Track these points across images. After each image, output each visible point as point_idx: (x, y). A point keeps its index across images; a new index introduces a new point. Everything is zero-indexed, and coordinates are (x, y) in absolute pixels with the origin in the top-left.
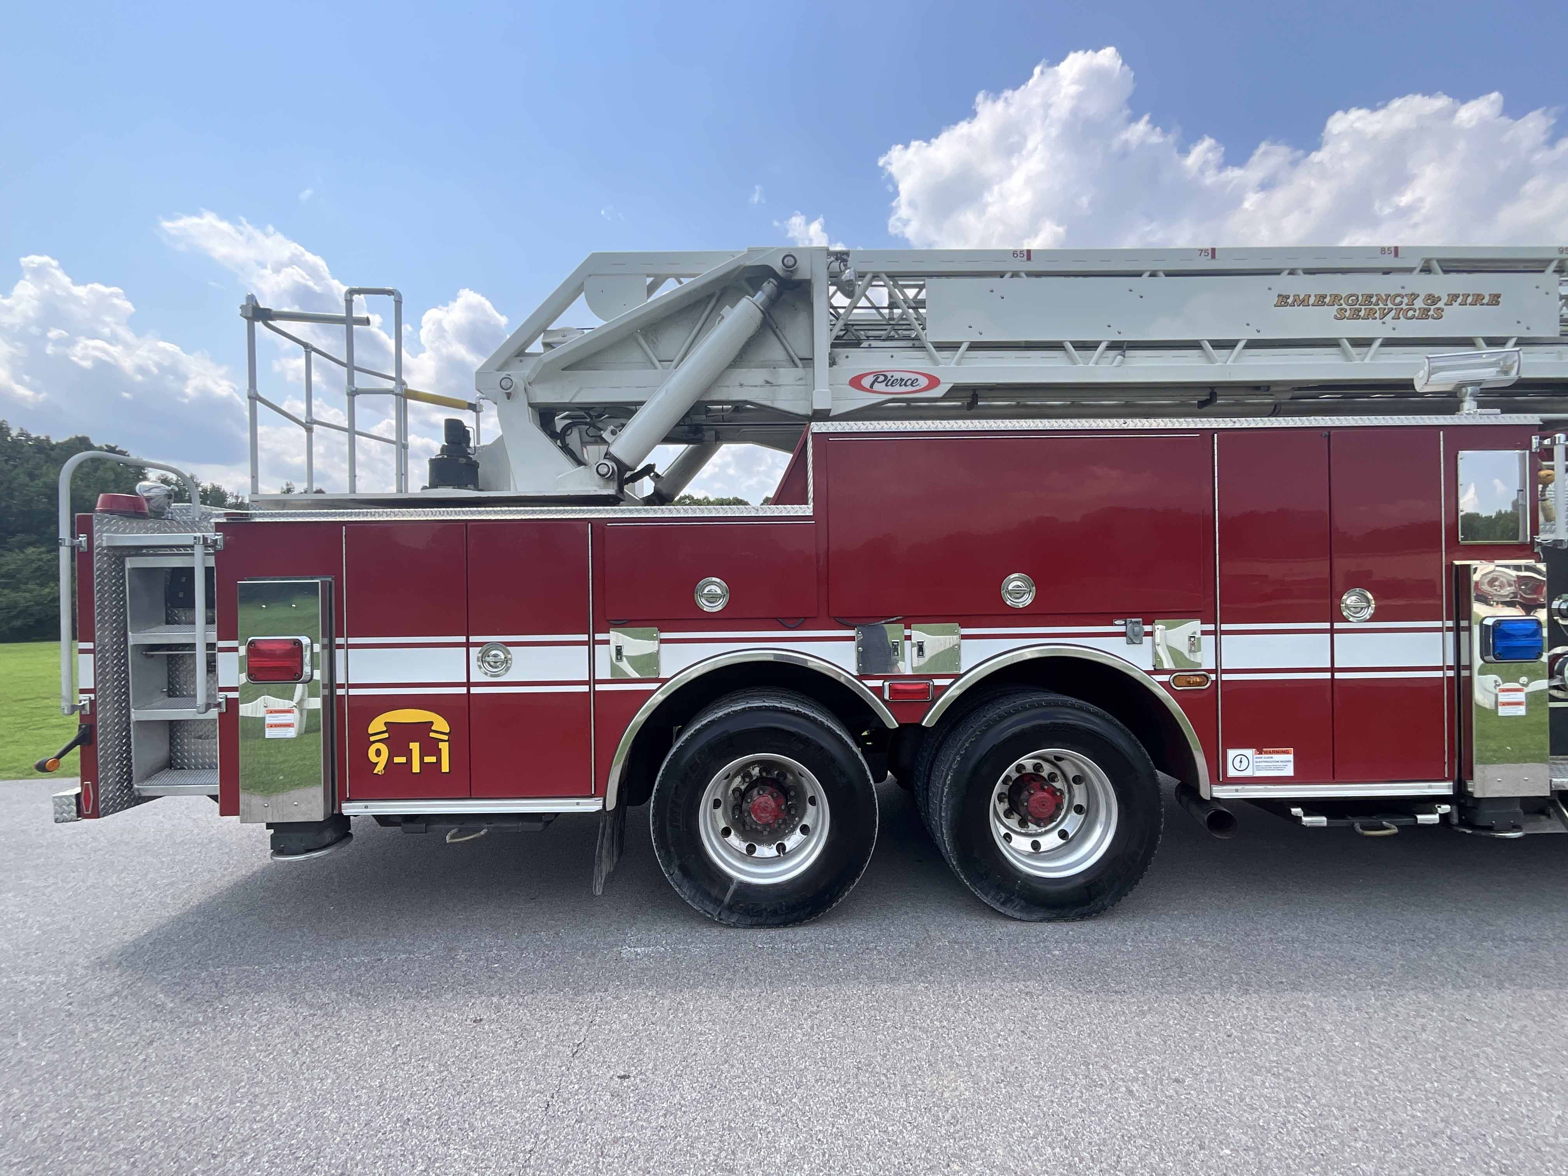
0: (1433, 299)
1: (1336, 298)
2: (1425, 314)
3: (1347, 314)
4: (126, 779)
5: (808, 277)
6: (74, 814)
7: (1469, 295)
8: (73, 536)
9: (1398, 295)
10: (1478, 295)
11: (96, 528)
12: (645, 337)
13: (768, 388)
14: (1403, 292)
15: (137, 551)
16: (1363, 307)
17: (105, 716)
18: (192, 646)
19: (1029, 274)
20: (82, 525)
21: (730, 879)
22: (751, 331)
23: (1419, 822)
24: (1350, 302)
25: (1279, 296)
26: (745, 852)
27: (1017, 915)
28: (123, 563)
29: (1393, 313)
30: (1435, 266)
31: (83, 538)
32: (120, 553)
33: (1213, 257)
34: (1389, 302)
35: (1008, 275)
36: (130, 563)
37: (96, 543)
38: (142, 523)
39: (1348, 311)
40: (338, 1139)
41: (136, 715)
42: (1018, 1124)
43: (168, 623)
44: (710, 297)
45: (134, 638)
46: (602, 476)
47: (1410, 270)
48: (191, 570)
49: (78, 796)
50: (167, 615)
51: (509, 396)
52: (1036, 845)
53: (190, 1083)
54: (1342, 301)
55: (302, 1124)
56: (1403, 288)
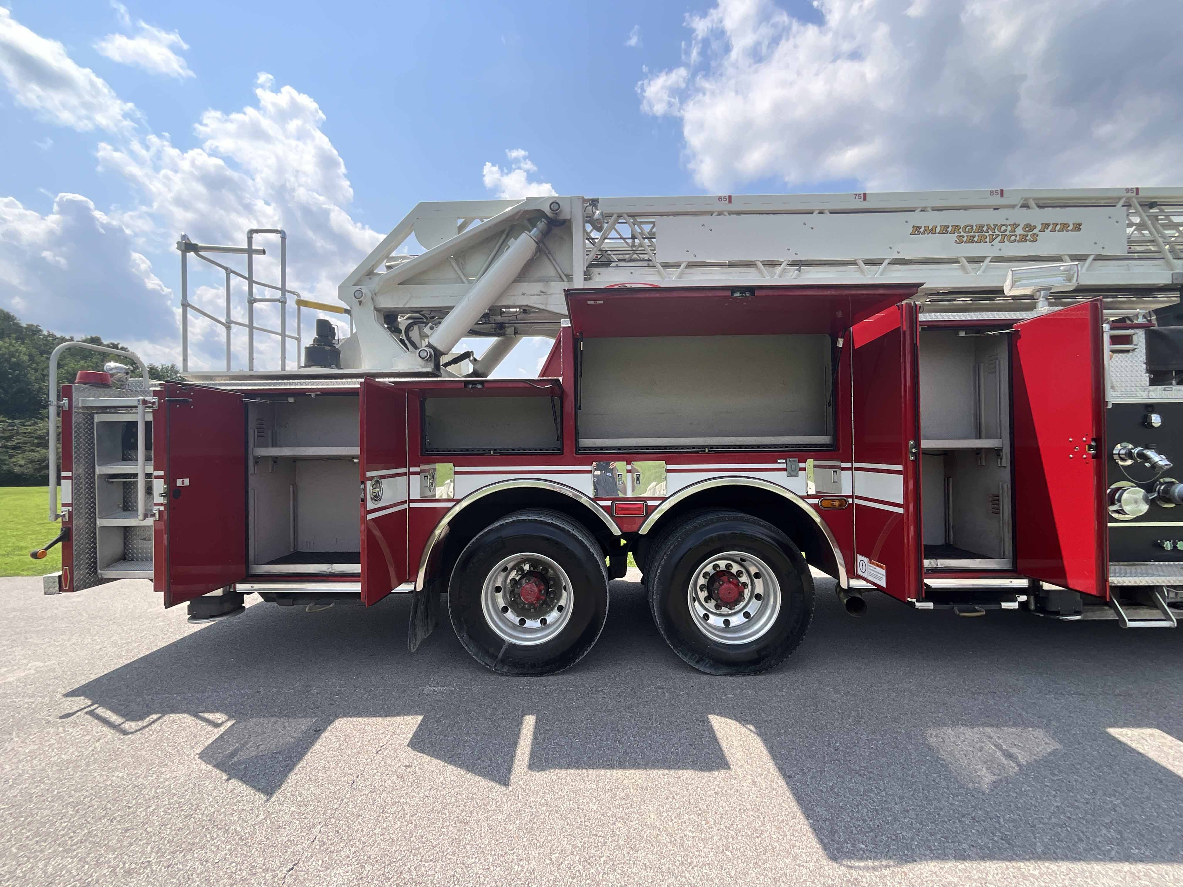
0: (1029, 227)
1: (956, 228)
2: (1023, 239)
3: (965, 239)
4: (93, 567)
5: (568, 217)
6: (57, 588)
7: (1057, 224)
8: (59, 399)
9: (1004, 225)
10: (1065, 224)
11: (74, 394)
12: (457, 260)
13: (543, 296)
14: (1008, 223)
15: (104, 410)
16: (977, 234)
17: (79, 523)
18: (135, 475)
19: (730, 213)
20: (65, 392)
21: (503, 641)
22: (528, 255)
23: (1003, 607)
24: (967, 230)
25: (913, 227)
26: (518, 624)
27: (708, 671)
28: (93, 418)
29: (999, 238)
30: (1032, 203)
31: (65, 401)
32: (90, 412)
33: (865, 199)
34: (996, 230)
35: (715, 214)
36: (98, 418)
37: (74, 404)
38: (107, 390)
39: (966, 238)
40: (211, 799)
41: (101, 522)
42: (670, 800)
43: (123, 460)
44: (502, 232)
45: (100, 470)
46: (423, 358)
47: (1013, 206)
48: (136, 423)
49: (60, 577)
50: (123, 455)
51: (360, 303)
52: (727, 622)
53: (120, 765)
54: (961, 230)
55: (190, 790)
56: (1007, 219)
